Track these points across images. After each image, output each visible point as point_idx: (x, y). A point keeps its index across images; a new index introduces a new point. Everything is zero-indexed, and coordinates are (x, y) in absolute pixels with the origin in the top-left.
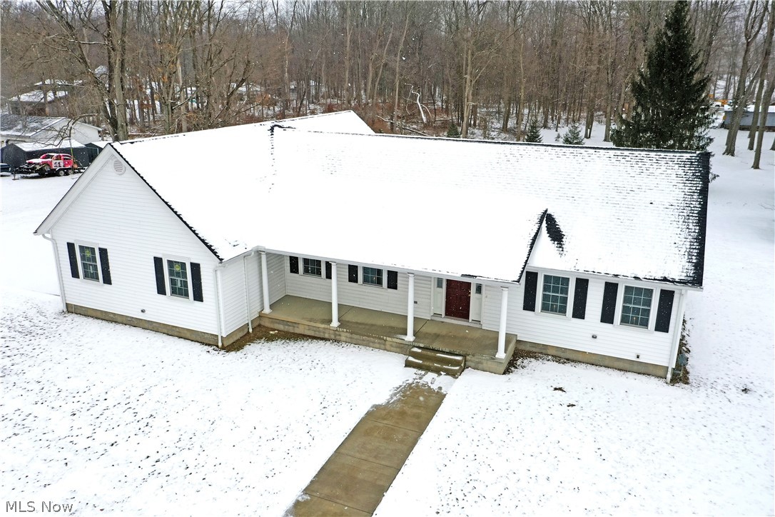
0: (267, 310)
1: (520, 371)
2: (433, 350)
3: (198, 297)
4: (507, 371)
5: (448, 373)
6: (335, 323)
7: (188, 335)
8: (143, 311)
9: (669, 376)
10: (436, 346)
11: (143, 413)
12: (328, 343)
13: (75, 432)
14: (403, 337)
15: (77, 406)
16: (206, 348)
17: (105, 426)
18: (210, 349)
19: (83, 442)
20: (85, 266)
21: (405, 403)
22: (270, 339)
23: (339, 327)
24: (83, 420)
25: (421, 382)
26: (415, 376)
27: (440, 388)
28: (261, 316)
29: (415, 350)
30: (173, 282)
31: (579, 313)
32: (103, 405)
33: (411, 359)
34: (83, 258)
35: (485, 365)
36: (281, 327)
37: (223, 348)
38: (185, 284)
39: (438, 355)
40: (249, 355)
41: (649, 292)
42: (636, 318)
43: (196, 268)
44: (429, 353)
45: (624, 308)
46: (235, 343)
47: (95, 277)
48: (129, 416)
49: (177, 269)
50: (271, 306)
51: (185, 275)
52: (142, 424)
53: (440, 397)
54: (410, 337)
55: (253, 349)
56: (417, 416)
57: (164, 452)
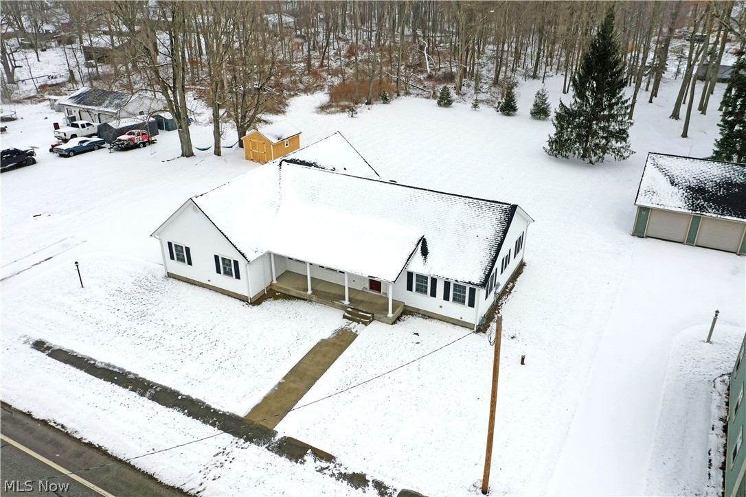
0: (275, 282)
1: (401, 323)
2: (358, 310)
3: (238, 277)
4: (394, 323)
5: (363, 323)
6: (310, 292)
7: (233, 295)
8: (209, 281)
9: (475, 329)
10: (359, 308)
11: (213, 339)
12: (306, 302)
13: (183, 347)
14: (343, 302)
15: (182, 334)
16: (242, 302)
17: (196, 344)
18: (244, 303)
19: (188, 352)
20: (177, 254)
21: (337, 338)
22: (276, 298)
23: (312, 294)
24: (186, 341)
25: (348, 327)
26: (346, 324)
27: (357, 331)
28: (271, 285)
29: (349, 309)
30: (224, 268)
31: (433, 294)
32: (194, 334)
33: (346, 314)
34: (176, 250)
35: (382, 320)
36: (282, 291)
37: (251, 303)
38: (231, 270)
39: (360, 313)
40: (264, 308)
41: (465, 288)
42: (459, 299)
43: (236, 263)
44: (355, 312)
45: (454, 294)
46: (257, 301)
47: (183, 260)
48: (206, 340)
49: (227, 262)
50: (277, 279)
51: (230, 266)
52: (213, 345)
53: (355, 336)
54: (347, 302)
55: (267, 304)
56: (341, 346)
57: (224, 358)
